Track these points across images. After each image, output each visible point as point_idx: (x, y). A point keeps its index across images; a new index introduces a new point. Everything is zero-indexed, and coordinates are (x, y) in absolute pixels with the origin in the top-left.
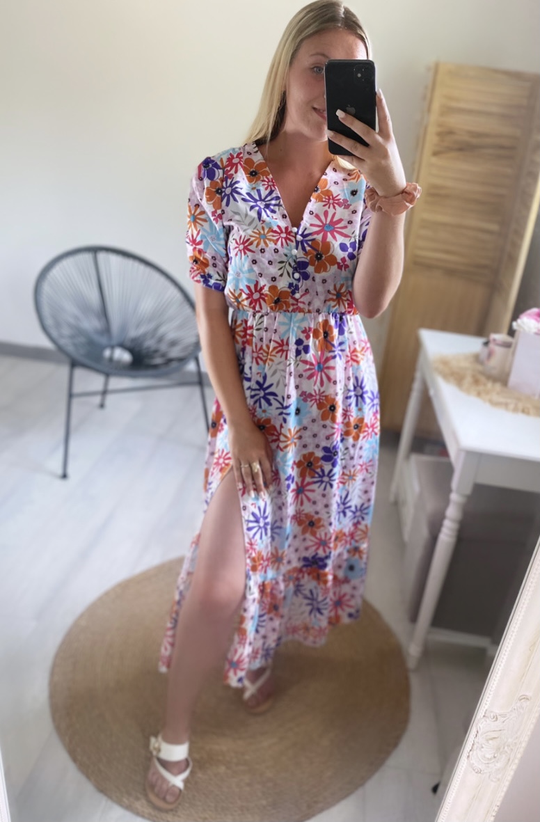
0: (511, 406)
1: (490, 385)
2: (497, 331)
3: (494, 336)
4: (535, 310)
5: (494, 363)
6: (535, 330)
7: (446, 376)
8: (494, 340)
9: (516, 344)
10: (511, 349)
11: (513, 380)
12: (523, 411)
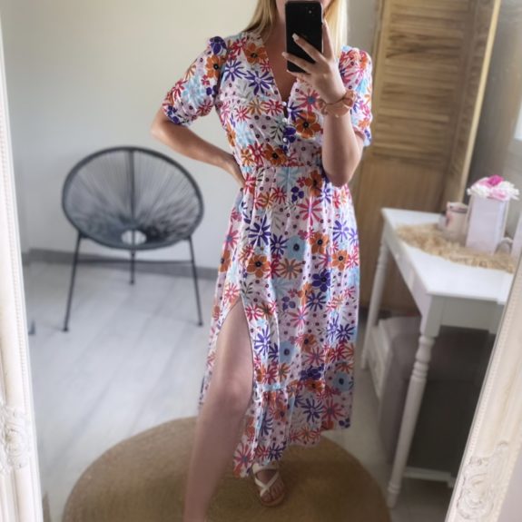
0: (470, 261)
1: (449, 245)
2: (453, 200)
3: (449, 204)
4: (486, 179)
5: (452, 227)
6: (487, 195)
7: (409, 241)
8: (451, 207)
9: (471, 209)
10: (467, 215)
11: (470, 240)
12: (481, 265)
